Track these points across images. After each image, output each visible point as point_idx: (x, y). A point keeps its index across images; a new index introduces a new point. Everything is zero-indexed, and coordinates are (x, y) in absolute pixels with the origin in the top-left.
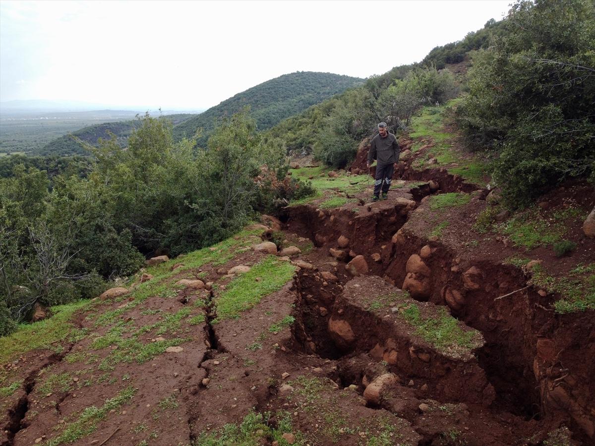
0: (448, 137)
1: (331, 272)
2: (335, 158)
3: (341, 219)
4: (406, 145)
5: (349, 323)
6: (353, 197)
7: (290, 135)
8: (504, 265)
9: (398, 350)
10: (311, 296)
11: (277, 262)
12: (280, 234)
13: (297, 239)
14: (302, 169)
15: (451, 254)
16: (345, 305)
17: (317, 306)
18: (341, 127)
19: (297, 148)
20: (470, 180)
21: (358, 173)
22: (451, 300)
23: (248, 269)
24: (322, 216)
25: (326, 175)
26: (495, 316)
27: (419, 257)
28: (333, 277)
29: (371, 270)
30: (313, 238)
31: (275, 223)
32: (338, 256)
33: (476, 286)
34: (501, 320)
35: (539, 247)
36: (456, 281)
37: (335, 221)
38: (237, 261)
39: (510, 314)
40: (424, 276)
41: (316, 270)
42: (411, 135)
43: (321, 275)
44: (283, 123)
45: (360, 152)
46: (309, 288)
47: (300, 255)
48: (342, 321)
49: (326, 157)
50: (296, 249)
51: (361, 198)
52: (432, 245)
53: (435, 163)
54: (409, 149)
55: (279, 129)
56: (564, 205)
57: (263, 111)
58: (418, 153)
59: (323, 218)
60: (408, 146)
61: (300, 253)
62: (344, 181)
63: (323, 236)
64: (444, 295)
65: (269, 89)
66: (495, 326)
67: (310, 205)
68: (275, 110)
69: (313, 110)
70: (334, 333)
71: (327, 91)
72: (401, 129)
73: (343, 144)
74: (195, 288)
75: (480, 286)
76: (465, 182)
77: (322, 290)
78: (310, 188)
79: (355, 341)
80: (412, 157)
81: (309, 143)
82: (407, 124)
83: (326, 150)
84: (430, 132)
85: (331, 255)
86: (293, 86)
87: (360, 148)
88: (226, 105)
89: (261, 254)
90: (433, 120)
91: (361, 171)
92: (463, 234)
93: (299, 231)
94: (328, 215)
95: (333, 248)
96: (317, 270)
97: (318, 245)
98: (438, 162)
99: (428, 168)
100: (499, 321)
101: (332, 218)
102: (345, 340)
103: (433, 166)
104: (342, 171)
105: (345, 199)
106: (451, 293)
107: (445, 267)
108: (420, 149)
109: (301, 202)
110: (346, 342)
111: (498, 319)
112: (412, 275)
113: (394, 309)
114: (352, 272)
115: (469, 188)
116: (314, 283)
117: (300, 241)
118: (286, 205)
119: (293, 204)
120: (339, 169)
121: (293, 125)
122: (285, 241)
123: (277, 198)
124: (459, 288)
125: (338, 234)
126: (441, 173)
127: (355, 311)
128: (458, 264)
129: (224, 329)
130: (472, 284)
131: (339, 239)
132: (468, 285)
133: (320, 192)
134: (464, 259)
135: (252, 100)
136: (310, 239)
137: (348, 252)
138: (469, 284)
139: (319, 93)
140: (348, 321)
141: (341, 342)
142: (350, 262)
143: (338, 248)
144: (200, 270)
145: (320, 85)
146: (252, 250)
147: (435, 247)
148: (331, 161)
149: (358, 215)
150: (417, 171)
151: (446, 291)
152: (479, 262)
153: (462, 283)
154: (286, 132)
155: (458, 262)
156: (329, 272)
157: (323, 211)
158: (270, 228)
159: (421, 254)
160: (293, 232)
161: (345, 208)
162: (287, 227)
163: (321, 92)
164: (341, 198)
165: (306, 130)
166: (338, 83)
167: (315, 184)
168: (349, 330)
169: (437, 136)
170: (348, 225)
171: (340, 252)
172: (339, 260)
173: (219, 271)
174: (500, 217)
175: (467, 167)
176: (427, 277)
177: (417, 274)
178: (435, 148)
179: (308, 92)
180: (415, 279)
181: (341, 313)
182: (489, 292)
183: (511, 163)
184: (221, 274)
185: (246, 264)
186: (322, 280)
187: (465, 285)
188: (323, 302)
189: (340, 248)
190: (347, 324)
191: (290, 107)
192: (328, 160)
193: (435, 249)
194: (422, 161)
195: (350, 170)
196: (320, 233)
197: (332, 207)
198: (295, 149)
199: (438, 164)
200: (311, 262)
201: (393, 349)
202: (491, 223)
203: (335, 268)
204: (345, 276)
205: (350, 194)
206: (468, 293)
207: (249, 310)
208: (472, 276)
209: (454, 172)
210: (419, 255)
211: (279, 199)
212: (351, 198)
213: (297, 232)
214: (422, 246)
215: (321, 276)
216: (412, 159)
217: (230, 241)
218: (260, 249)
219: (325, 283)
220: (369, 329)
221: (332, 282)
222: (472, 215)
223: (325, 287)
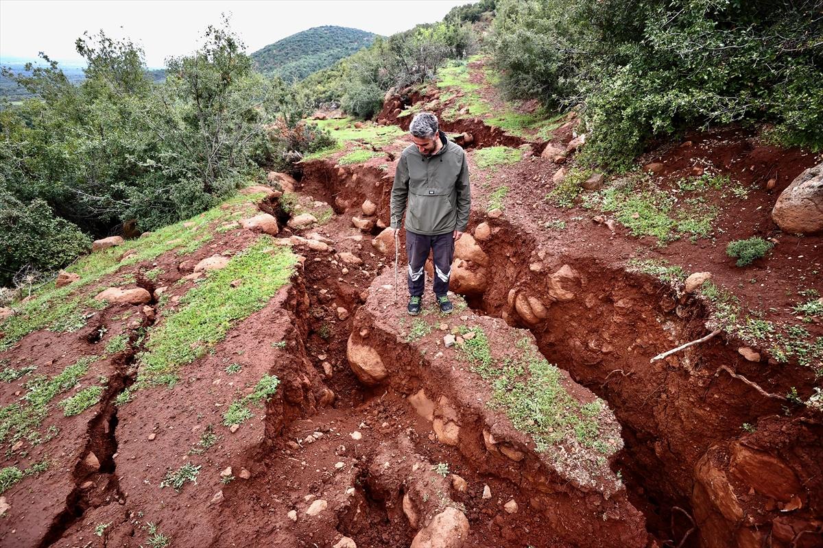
0: (476, 87)
1: (353, 253)
2: (362, 107)
3: (365, 178)
4: (434, 95)
5: (377, 351)
6: (381, 149)
7: (320, 88)
8: (631, 274)
9: (460, 423)
10: (326, 291)
11: (271, 249)
12: (291, 197)
13: (312, 203)
14: (329, 120)
15: (525, 240)
16: (370, 324)
17: (334, 305)
18: (366, 73)
19: (327, 101)
20: (511, 132)
21: (385, 124)
22: (525, 311)
23: (225, 261)
24: (342, 175)
25: (353, 126)
26: (600, 345)
27: (472, 238)
28: (356, 259)
29: (404, 247)
30: (332, 203)
31: (286, 182)
32: (362, 227)
33: (569, 296)
34: (610, 352)
35: (678, 240)
36: (536, 285)
37: (359, 181)
38: (212, 246)
39: (629, 349)
40: (479, 265)
41: (332, 251)
42: (439, 85)
43: (340, 257)
44: (313, 76)
45: (386, 102)
46: (323, 278)
47: (315, 225)
48: (367, 348)
49: (352, 106)
50: (311, 218)
51: (389, 152)
52: (493, 222)
53: (467, 113)
54: (438, 98)
55: (309, 82)
56: (695, 168)
57: (294, 64)
58: (447, 102)
59: (343, 177)
60: (436, 96)
61: (316, 222)
62: (371, 132)
63: (345, 199)
64: (514, 301)
65: (299, 41)
66: (598, 360)
67: (328, 160)
68: (306, 64)
69: (341, 64)
70: (355, 364)
71: (355, 47)
72: (428, 77)
73: (369, 94)
74: (126, 305)
75: (575, 295)
76: (506, 134)
77: (341, 281)
78: (328, 139)
79: (388, 376)
80: (442, 107)
81: (338, 96)
82: (435, 73)
83: (352, 99)
84: (457, 82)
85: (354, 226)
86: (322, 40)
87: (386, 98)
88: (256, 56)
89: (251, 235)
90: (460, 71)
91: (388, 122)
92: (534, 206)
93: (316, 192)
94: (349, 173)
95: (357, 217)
96: (334, 252)
97: (339, 211)
98: (470, 112)
99: (460, 118)
100: (606, 354)
101: (355, 177)
102: (371, 376)
103: (465, 117)
104: (369, 123)
105: (371, 153)
106: (527, 300)
107: (513, 256)
108: (450, 98)
109: (317, 156)
110: (374, 378)
111: (604, 350)
112: (462, 263)
113: (449, 339)
114: (381, 249)
115: (514, 142)
116: (329, 271)
117: (316, 206)
118: (298, 159)
119: (307, 158)
120: (366, 120)
121: (323, 78)
122: (297, 207)
123: (288, 151)
124: (541, 295)
125: (363, 197)
126: (476, 124)
127: (386, 338)
128: (542, 261)
129: (136, 418)
130: (563, 292)
131: (363, 205)
132: (556, 294)
133: (341, 144)
134: (551, 251)
135: (283, 52)
136: (329, 204)
137: (375, 222)
138: (558, 292)
139: (347, 48)
140: (375, 348)
141: (366, 378)
142: (378, 236)
143: (363, 215)
144: (154, 264)
145: (348, 41)
146: (240, 227)
147: (497, 225)
148: (357, 111)
149: (387, 174)
150: (449, 121)
151: (517, 295)
152: (577, 260)
153: (546, 289)
154: (316, 85)
155: (542, 258)
156: (350, 253)
157: (343, 168)
158: (276, 191)
159: (476, 235)
160: (308, 193)
161: (371, 164)
162: (302, 188)
163: (349, 48)
164: (365, 151)
165: (334, 83)
166: (365, 39)
167: (334, 135)
168: (378, 362)
169: (465, 86)
170: (375, 187)
171: (365, 221)
172: (364, 232)
173: (181, 266)
174: (592, 184)
175: (503, 118)
176: (483, 266)
177: (470, 262)
178: (464, 98)
179: (337, 47)
180: (467, 269)
181: (365, 335)
182: (591, 308)
183: (624, 99)
184: (182, 271)
185: (223, 254)
186: (341, 265)
187: (550, 292)
188: (342, 299)
189: (365, 216)
190: (376, 353)
191: (320, 62)
192: (354, 109)
193: (497, 229)
194: (452, 111)
195: (377, 121)
196: (341, 196)
197: (353, 162)
198: (325, 102)
199: (470, 114)
200: (328, 235)
201: (452, 420)
202: (578, 192)
203: (359, 245)
204: (372, 255)
205: (377, 147)
206: (555, 304)
207: (200, 360)
208: (564, 280)
209: (491, 122)
210: (472, 235)
211: (290, 152)
212: (377, 151)
213: (313, 194)
214: (477, 222)
215: (340, 260)
216: (442, 109)
217: (214, 212)
218: (252, 225)
219: (345, 270)
220: (409, 368)
221: (354, 267)
222: (536, 177)
223: (345, 276)
